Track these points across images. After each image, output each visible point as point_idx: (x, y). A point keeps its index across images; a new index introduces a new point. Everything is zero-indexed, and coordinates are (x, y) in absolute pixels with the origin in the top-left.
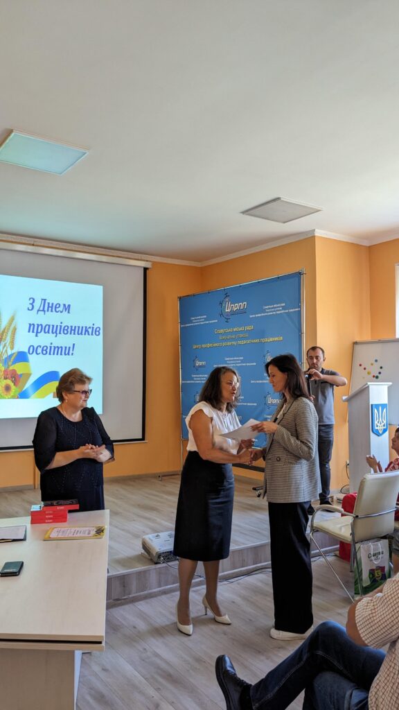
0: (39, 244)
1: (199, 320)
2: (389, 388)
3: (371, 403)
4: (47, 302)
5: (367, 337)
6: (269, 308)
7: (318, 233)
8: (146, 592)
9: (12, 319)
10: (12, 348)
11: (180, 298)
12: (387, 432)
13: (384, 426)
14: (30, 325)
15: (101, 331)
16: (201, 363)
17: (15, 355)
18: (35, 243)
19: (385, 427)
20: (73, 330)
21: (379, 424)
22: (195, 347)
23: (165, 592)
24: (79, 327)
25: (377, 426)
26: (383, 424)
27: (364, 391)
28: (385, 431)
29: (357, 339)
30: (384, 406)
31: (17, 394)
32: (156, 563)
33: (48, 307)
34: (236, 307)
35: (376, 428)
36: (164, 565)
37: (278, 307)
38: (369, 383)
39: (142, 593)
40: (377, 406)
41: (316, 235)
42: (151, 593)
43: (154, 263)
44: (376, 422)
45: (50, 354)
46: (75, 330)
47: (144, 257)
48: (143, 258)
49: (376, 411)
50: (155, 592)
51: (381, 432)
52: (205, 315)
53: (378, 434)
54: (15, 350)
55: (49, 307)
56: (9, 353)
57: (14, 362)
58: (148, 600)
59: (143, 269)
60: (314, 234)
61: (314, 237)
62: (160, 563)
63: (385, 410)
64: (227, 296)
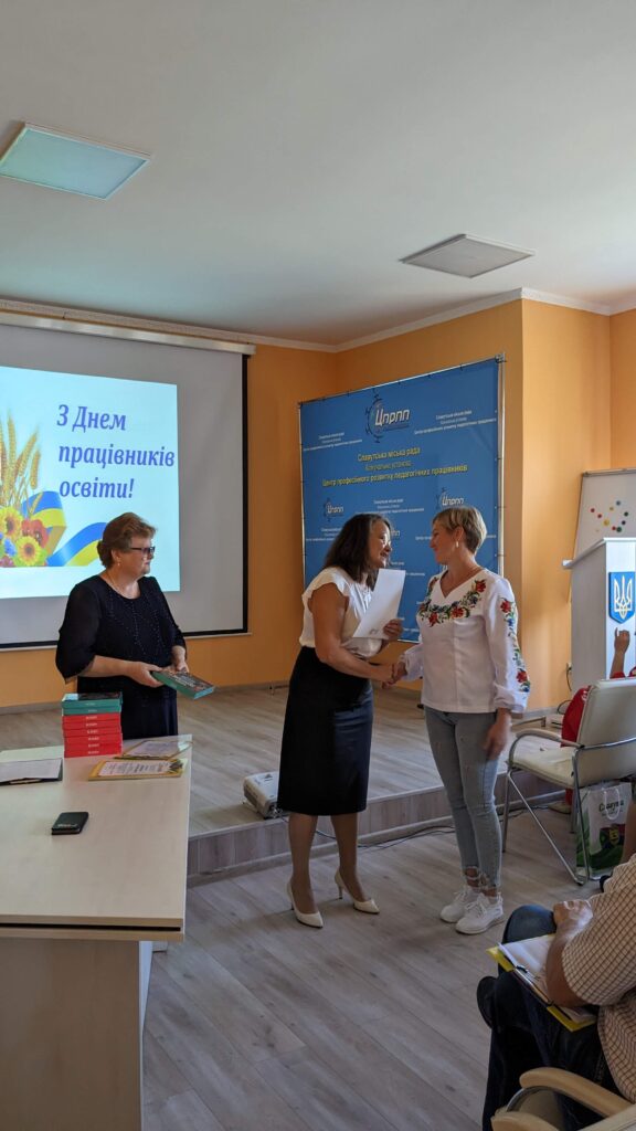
0: (73, 317)
1: (332, 441)
3: (608, 571)
4: (88, 411)
5: (604, 465)
6: (446, 419)
7: (527, 294)
8: (250, 862)
9: (33, 440)
10: (34, 486)
11: (302, 404)
12: (634, 617)
13: (629, 606)
14: (62, 449)
15: (176, 459)
16: (336, 510)
17: (39, 497)
18: (67, 316)
19: (630, 609)
20: (131, 457)
21: (620, 605)
22: (326, 483)
24: (140, 452)
25: (618, 607)
26: (626, 604)
27: (599, 551)
28: (629, 616)
29: (588, 469)
30: (629, 575)
31: (44, 559)
32: (266, 818)
33: (89, 420)
34: (392, 417)
35: (616, 610)
36: (279, 821)
37: (461, 417)
38: (606, 539)
39: (245, 864)
40: (618, 575)
41: (523, 296)
42: (258, 864)
43: (259, 348)
44: (616, 601)
45: (95, 495)
46: (133, 457)
47: (243, 337)
48: (241, 339)
49: (616, 583)
50: (264, 862)
51: (623, 617)
52: (340, 432)
53: (619, 620)
54: (39, 490)
55: (91, 419)
56: (30, 494)
57: (38, 509)
58: (253, 875)
59: (241, 358)
60: (520, 295)
61: (520, 300)
62: (271, 818)
63: (631, 582)
64: (377, 399)
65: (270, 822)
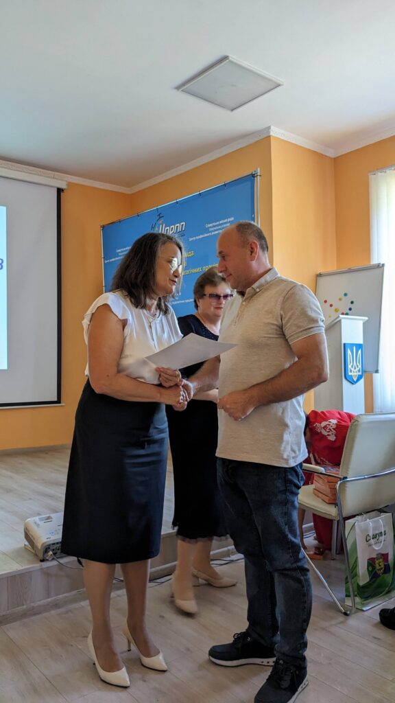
2: (364, 324)
6: (214, 226)
7: (275, 132)
11: (103, 227)
12: (362, 380)
13: (359, 371)
19: (360, 373)
21: (353, 369)
23: (56, 605)
25: (351, 371)
26: (357, 369)
27: (336, 325)
28: (359, 378)
30: (359, 346)
32: (42, 561)
34: (172, 230)
35: (350, 374)
36: (55, 563)
37: (226, 223)
38: (341, 316)
41: (272, 134)
42: (33, 608)
43: (69, 184)
44: (350, 367)
49: (349, 352)
50: (39, 606)
51: (355, 380)
53: (353, 383)
58: (26, 620)
59: (56, 190)
60: (269, 132)
61: (270, 136)
62: (48, 560)
63: (360, 351)
64: (160, 216)
65: (46, 565)
